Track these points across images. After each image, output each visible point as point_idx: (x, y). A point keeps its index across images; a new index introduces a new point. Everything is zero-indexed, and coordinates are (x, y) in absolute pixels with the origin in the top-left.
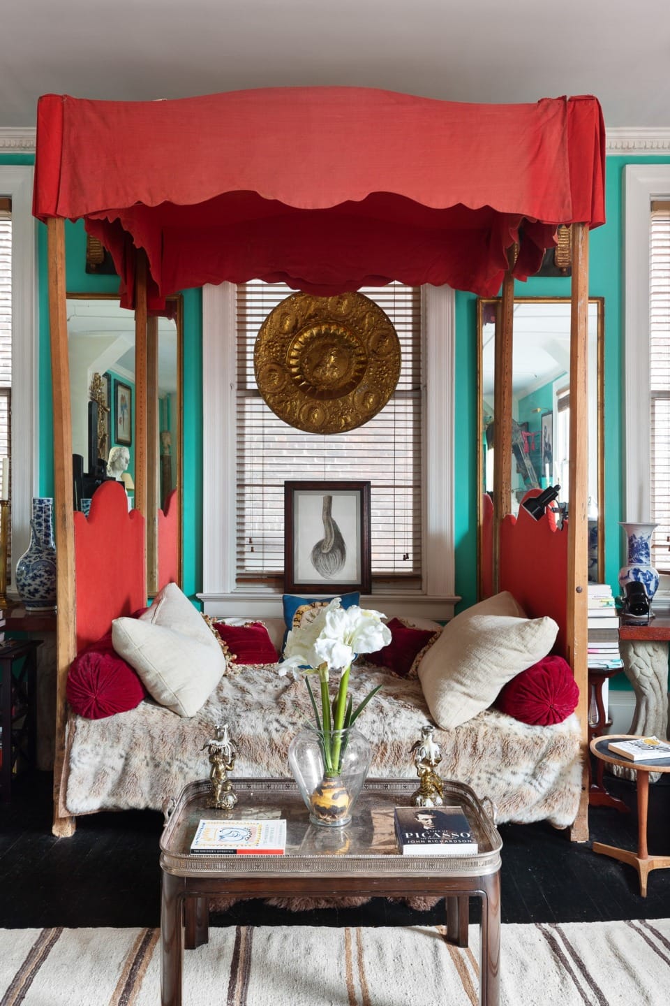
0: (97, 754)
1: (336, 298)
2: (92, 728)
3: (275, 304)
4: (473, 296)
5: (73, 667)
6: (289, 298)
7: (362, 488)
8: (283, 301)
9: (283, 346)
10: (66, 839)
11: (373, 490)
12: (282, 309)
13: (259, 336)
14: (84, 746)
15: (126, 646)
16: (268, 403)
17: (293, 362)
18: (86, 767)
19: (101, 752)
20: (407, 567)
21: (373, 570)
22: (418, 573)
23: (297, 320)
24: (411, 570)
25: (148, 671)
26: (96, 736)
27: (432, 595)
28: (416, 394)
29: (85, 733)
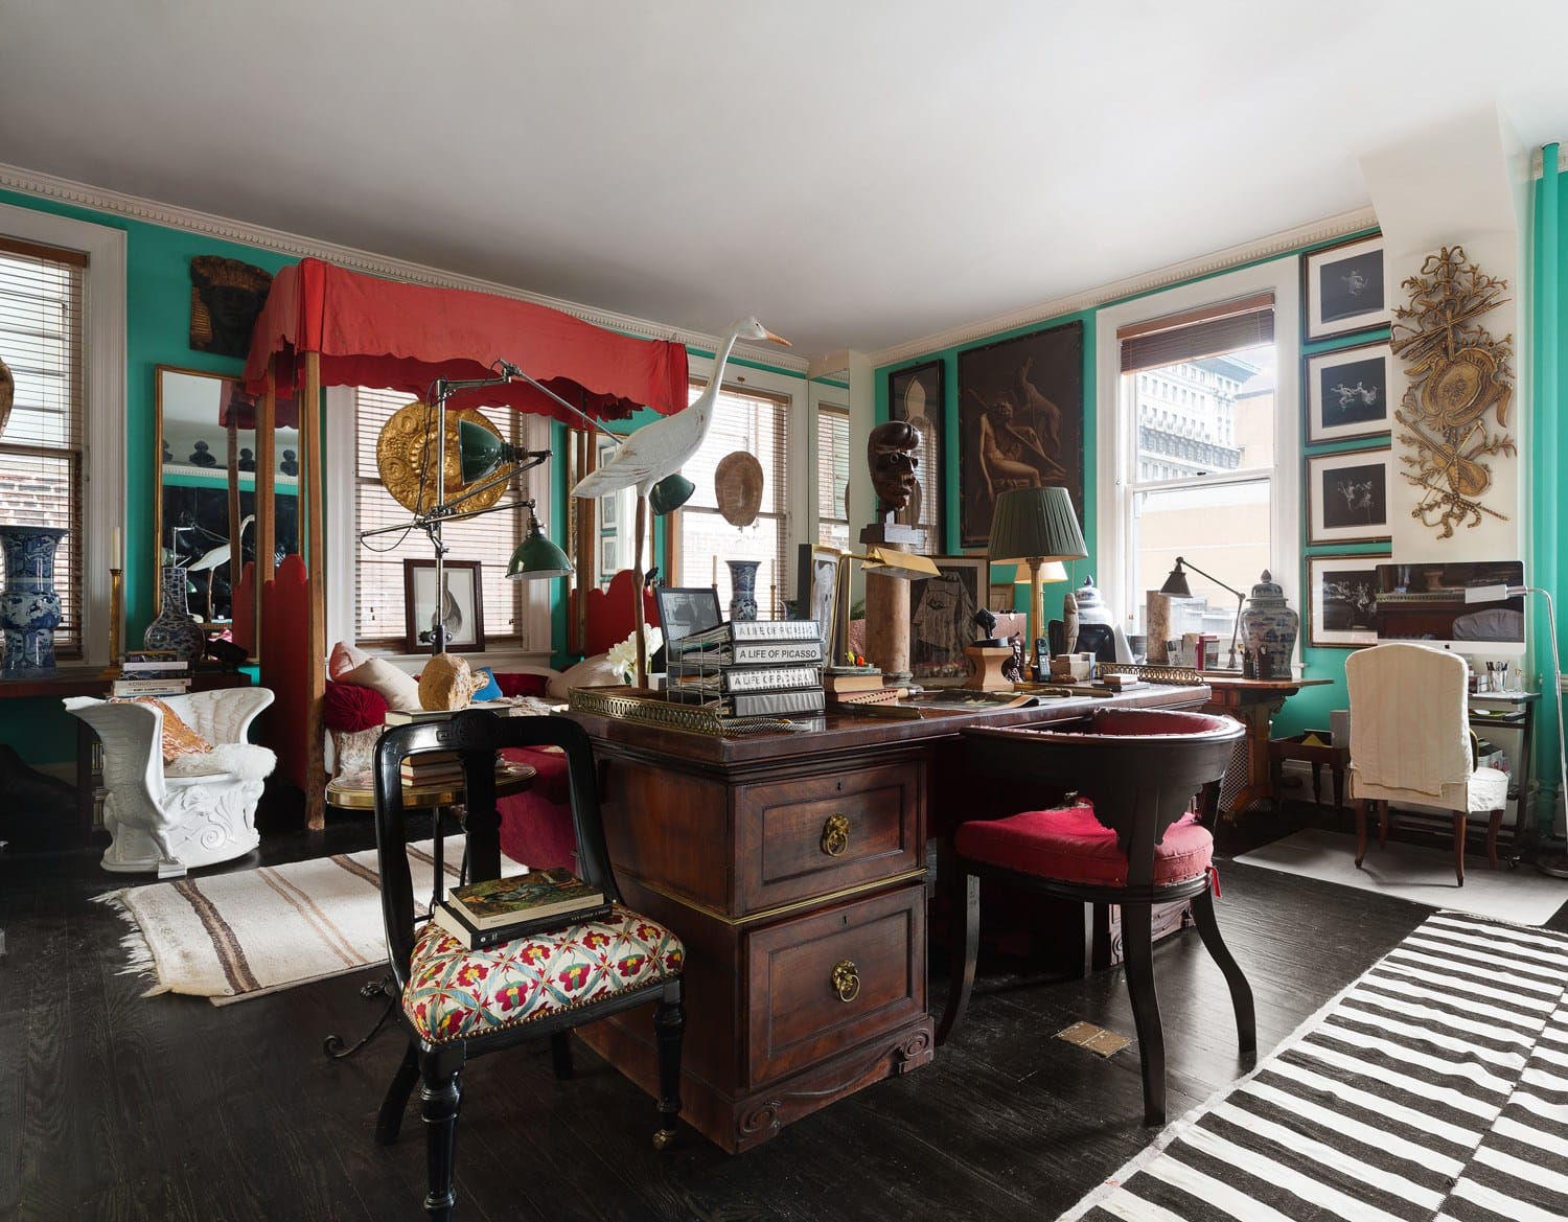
0: (362, 756)
1: (454, 412)
2: (356, 739)
3: (399, 407)
4: (564, 424)
5: (325, 698)
6: (412, 404)
7: (474, 566)
8: (407, 406)
9: (405, 444)
10: (320, 830)
11: (483, 568)
12: (405, 413)
13: (382, 433)
14: (351, 751)
15: (377, 679)
16: (390, 491)
17: (413, 459)
18: (352, 767)
19: (365, 755)
20: (508, 630)
21: (486, 633)
22: (518, 635)
23: (418, 424)
24: (511, 632)
25: (396, 695)
26: (360, 744)
27: (532, 650)
28: (516, 493)
29: (351, 742)
